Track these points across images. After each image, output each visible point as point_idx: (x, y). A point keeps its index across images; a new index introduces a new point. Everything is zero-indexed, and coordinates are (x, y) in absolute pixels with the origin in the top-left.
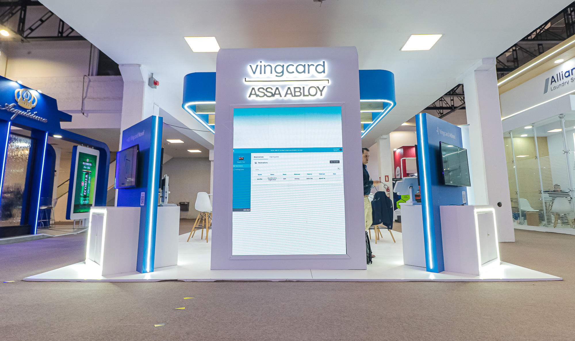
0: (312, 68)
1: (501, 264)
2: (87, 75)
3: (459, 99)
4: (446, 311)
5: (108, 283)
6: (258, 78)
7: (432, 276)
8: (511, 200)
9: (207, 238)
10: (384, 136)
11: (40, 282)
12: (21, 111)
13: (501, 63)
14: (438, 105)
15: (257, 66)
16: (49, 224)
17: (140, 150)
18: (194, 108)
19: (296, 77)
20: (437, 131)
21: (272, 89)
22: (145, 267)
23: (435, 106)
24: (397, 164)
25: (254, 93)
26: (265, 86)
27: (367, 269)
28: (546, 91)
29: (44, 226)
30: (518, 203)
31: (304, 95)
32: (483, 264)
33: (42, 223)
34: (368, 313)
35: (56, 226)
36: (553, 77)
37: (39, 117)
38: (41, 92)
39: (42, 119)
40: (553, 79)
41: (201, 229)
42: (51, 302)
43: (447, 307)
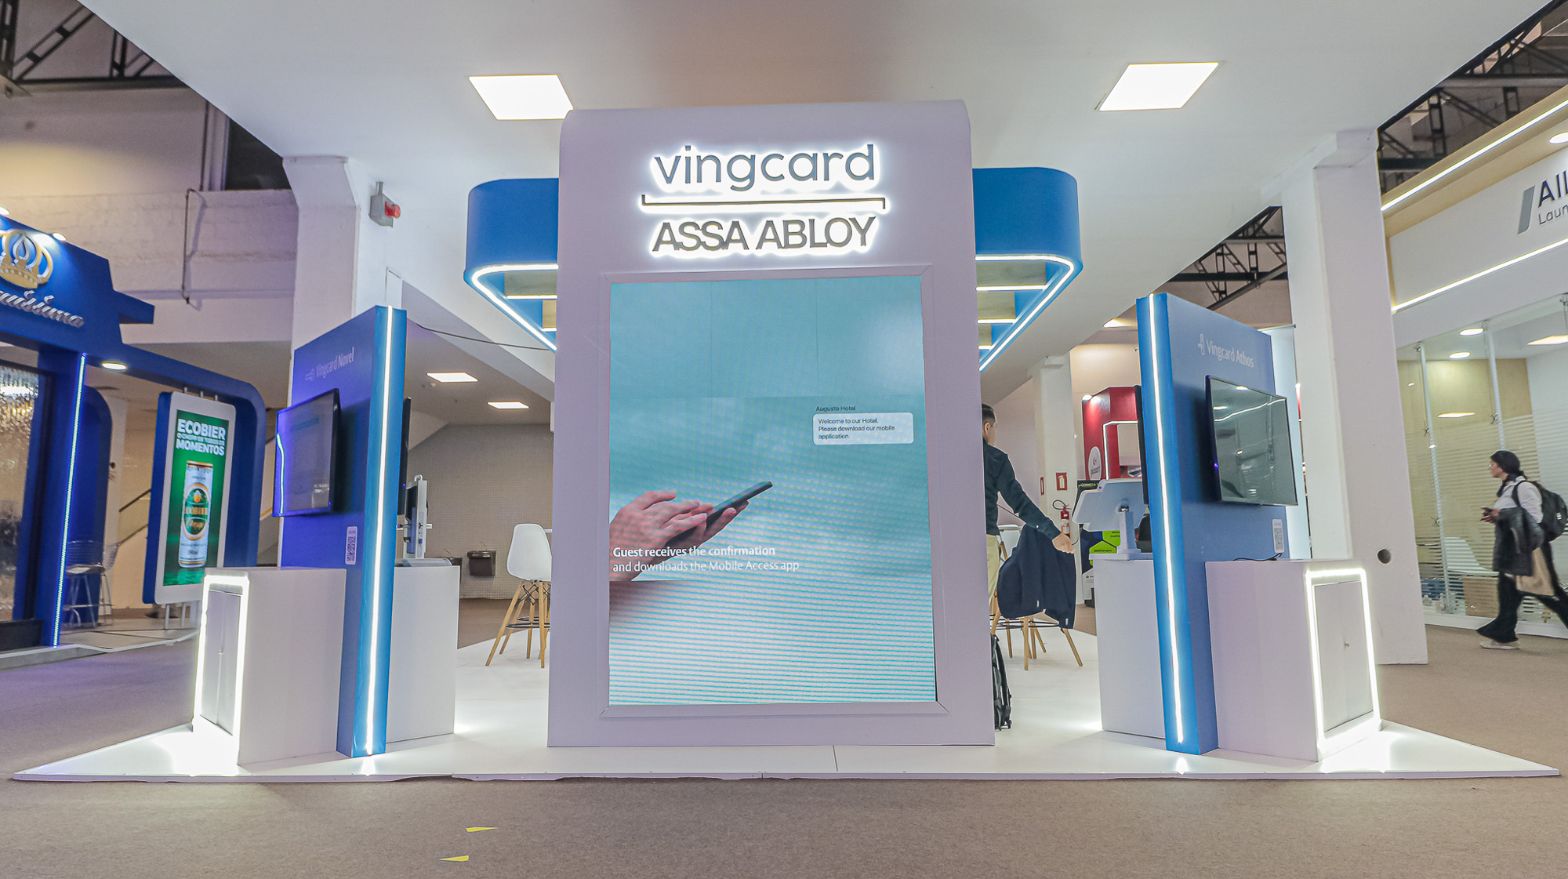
0: (838, 166)
1: (1383, 728)
2: (196, 187)
3: (1273, 250)
4: (1217, 867)
5: (256, 786)
6: (680, 193)
7: (1182, 764)
8: (1417, 542)
9: (543, 655)
10: (1056, 360)
11: (63, 785)
12: (6, 295)
13: (1395, 145)
14: (1211, 266)
15: (678, 158)
16: (97, 617)
17: (344, 404)
18: (500, 284)
19: (788, 192)
20: (1200, 345)
21: (720, 227)
22: (362, 740)
23: (1204, 269)
24: (1091, 439)
25: (669, 239)
26: (701, 217)
27: (996, 744)
28: (1524, 226)
29: (83, 621)
30: (1439, 551)
31: (814, 245)
32: (1330, 730)
33: (77, 614)
34: (991, 872)
35: (116, 621)
36: (1545, 184)
37: (60, 312)
38: (62, 238)
39: (69, 317)
40: (1545, 190)
41: (527, 631)
42: (90, 843)
43: (1218, 853)
